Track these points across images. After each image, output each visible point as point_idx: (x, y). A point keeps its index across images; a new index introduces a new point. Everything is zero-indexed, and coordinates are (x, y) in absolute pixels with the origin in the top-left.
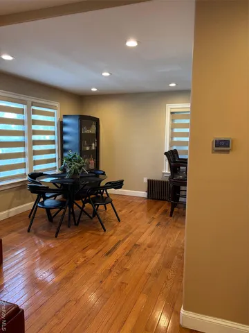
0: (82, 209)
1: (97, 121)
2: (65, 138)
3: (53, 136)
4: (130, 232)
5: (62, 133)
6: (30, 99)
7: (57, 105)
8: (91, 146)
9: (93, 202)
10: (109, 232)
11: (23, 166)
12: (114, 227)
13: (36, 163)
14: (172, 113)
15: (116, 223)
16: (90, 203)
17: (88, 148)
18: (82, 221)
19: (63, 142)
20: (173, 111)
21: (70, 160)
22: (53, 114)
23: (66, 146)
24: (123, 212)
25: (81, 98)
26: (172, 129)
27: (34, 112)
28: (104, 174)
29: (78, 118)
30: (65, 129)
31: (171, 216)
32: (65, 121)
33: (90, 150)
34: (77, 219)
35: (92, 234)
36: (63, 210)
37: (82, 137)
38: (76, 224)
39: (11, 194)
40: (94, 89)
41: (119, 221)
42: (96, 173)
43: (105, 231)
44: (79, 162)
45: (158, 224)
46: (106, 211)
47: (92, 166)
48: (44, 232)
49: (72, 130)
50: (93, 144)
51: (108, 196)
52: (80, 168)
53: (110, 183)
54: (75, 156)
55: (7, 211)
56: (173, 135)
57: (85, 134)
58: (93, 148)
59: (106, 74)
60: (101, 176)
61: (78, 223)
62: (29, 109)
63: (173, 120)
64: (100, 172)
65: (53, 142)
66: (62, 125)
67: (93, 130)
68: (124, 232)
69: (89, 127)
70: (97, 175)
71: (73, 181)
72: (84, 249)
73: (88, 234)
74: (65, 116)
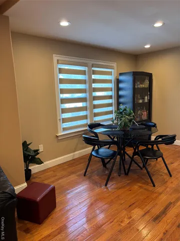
0: (132, 158)
1: (150, 76)
2: (121, 93)
3: (111, 92)
5: (118, 89)
6: (91, 62)
7: (115, 65)
8: (143, 99)
9: (143, 154)
11: (85, 117)
12: (164, 182)
13: (96, 115)
15: (167, 177)
16: (139, 156)
17: (141, 101)
18: (132, 170)
19: (119, 97)
21: (121, 113)
22: (110, 73)
23: (121, 100)
24: (175, 164)
25: (136, 57)
27: (94, 73)
28: (155, 126)
29: (132, 74)
30: (121, 85)
32: (121, 78)
33: (143, 103)
34: (127, 167)
35: (140, 187)
36: (113, 160)
37: (135, 91)
38: (127, 174)
39: (76, 141)
40: (148, 46)
41: (171, 176)
42: (149, 125)
43: (154, 186)
44: (129, 115)
46: (157, 165)
47: (145, 117)
49: (127, 86)
50: (146, 97)
51: (159, 150)
52: (130, 121)
53: (161, 137)
54: (125, 110)
55: (72, 154)
57: (138, 88)
58: (146, 101)
60: (153, 129)
61: (128, 172)
62: (89, 70)
64: (151, 124)
65: (110, 97)
66: (118, 82)
67: (146, 84)
69: (142, 82)
71: (123, 133)
72: (130, 206)
73: (136, 187)
74: (121, 74)
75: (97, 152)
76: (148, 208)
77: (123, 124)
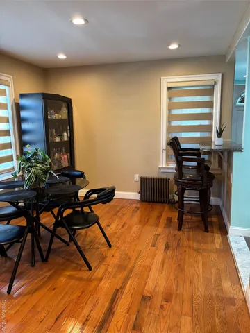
1: (68, 102)
2: (25, 126)
3: (6, 124)
4: (130, 266)
5: (20, 120)
7: (10, 79)
8: (61, 136)
10: (99, 272)
12: (103, 258)
14: (169, 89)
16: (64, 227)
17: (58, 140)
19: (22, 133)
20: (170, 85)
21: (29, 160)
22: (2, 93)
23: (26, 138)
24: (113, 227)
25: (45, 71)
26: (169, 110)
28: (82, 175)
29: (41, 97)
30: (23, 114)
31: (180, 229)
32: (23, 102)
33: (62, 142)
35: (70, 277)
37: (48, 123)
38: (45, 260)
40: (62, 56)
41: (110, 246)
42: (72, 175)
43: (90, 269)
44: (43, 162)
45: (167, 247)
47: (65, 163)
49: (34, 115)
50: (65, 134)
51: (92, 211)
52: (46, 172)
53: (94, 191)
54: (35, 154)
56: (171, 118)
57: (52, 119)
58: (66, 139)
60: (78, 181)
61: (47, 256)
63: (170, 98)
64: (77, 173)
65: (6, 133)
66: (19, 108)
67: (63, 115)
69: (58, 111)
70: (73, 178)
71: (35, 193)
72: (56, 320)
73: (63, 279)
74: (22, 96)
76: (86, 312)
77: (33, 178)
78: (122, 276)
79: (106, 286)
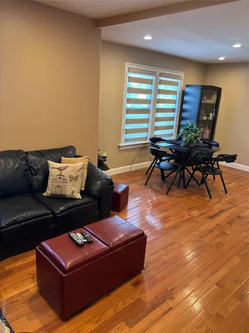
0: (192, 175)
1: (219, 91)
2: (185, 106)
3: (174, 105)
4: (236, 204)
5: (183, 102)
6: (159, 71)
7: (182, 75)
8: (208, 116)
9: (204, 171)
10: (214, 200)
11: (146, 130)
12: (221, 197)
13: (156, 128)
15: (223, 194)
16: (200, 171)
17: (205, 118)
18: (190, 186)
19: (182, 110)
21: (187, 129)
22: (176, 84)
23: (184, 115)
24: (232, 185)
25: (206, 67)
27: (161, 82)
28: (217, 145)
29: (200, 88)
30: (186, 98)
32: (187, 90)
33: (208, 121)
34: (186, 182)
35: (199, 198)
36: (175, 173)
37: (201, 106)
38: (185, 187)
39: (135, 153)
40: (222, 59)
41: (226, 192)
42: (210, 143)
43: (211, 198)
44: (195, 132)
46: (214, 181)
47: (207, 136)
48: (158, 188)
49: (193, 99)
50: (211, 114)
51: (219, 168)
52: (196, 138)
53: (222, 156)
54: (192, 126)
55: (130, 166)
57: (204, 103)
58: (211, 118)
59: (237, 46)
60: (214, 148)
61: (187, 185)
62: (157, 79)
64: (214, 143)
65: (173, 110)
66: (184, 94)
67: (213, 100)
68: (229, 203)
69: (209, 97)
70: (210, 146)
71: (188, 149)
72: (190, 209)
73: (194, 198)
74: (187, 86)
75: (159, 164)
77: (188, 140)
78: (229, 206)
79: (217, 207)
